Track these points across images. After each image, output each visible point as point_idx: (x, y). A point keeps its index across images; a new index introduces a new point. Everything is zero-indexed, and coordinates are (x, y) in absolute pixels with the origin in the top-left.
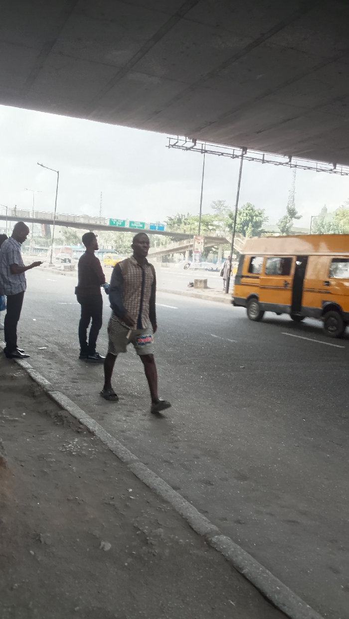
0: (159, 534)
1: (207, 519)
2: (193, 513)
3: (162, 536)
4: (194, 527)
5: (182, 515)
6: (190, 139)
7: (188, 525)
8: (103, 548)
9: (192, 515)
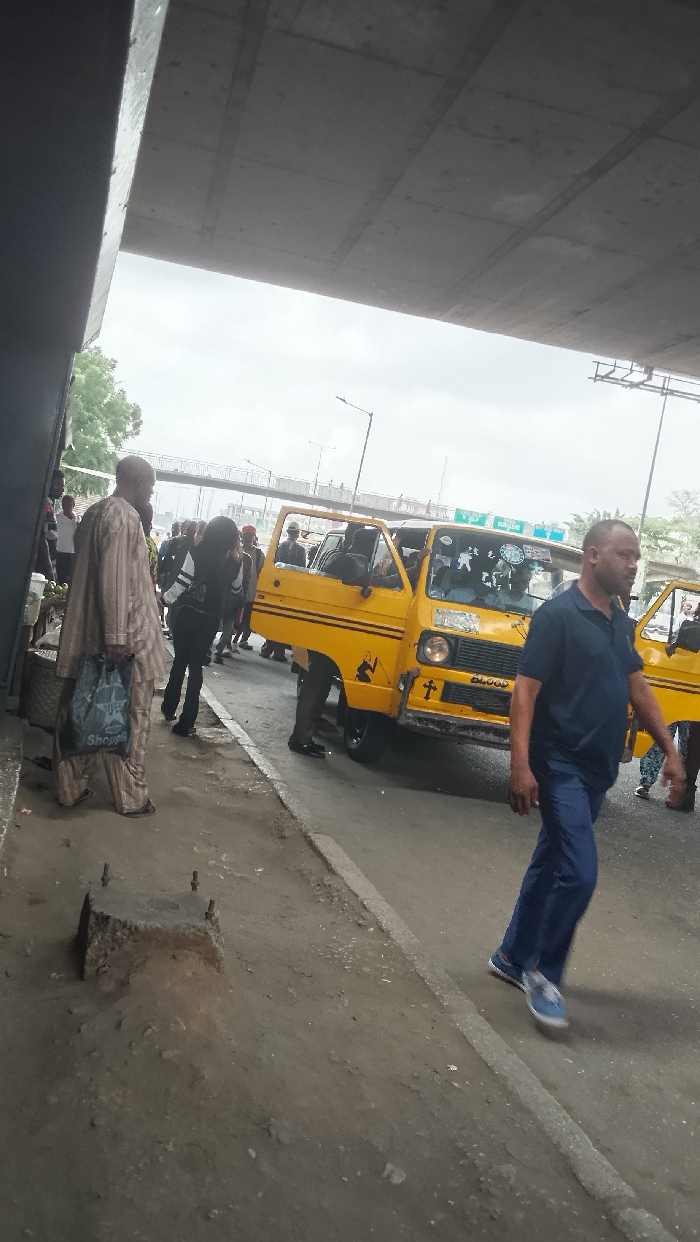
0: (505, 1175)
1: (610, 1166)
2: (583, 1149)
3: (512, 1182)
4: (581, 1176)
5: (557, 1146)
6: (642, 366)
7: (568, 1169)
8: (389, 1177)
9: (579, 1151)
